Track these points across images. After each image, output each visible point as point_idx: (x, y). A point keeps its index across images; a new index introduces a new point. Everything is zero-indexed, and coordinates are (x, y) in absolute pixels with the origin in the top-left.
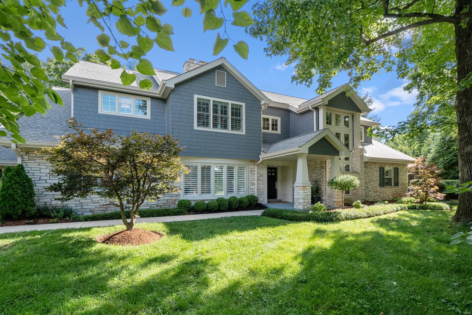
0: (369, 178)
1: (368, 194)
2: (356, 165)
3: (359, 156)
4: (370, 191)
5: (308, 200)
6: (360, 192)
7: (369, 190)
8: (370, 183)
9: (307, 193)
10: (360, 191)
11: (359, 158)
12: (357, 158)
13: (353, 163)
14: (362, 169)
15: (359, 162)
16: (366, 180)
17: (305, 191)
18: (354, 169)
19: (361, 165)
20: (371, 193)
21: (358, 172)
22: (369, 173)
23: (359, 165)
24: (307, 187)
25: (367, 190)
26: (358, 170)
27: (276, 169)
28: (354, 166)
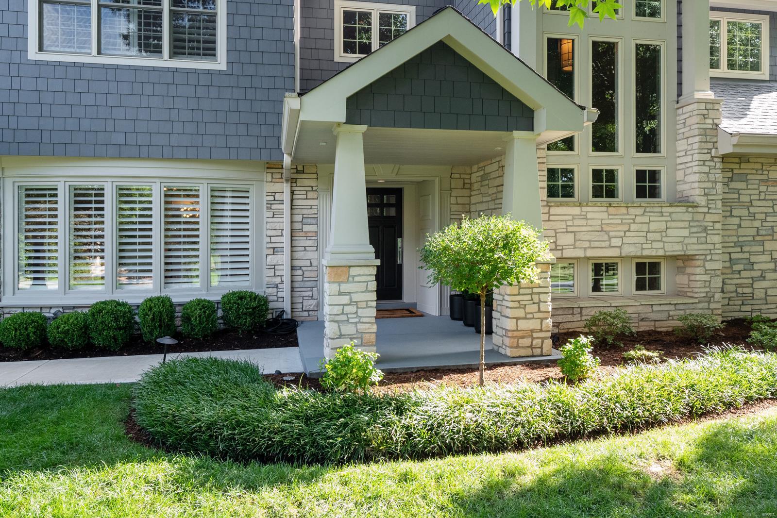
0: (757, 224)
1: (749, 290)
2: (689, 171)
3: (696, 132)
4: (763, 278)
5: (361, 327)
6: (698, 284)
7: (757, 274)
8: (762, 243)
9: (355, 297)
10: (698, 278)
11: (697, 139)
12: (691, 141)
13: (679, 161)
14: (709, 185)
15: (697, 157)
16: (741, 232)
17: (345, 287)
18: (680, 187)
19: (706, 169)
20: (765, 284)
21: (691, 199)
22: (755, 203)
23: (696, 169)
24: (354, 271)
25: (744, 274)
26: (693, 192)
27: (398, 193)
28: (680, 175)
